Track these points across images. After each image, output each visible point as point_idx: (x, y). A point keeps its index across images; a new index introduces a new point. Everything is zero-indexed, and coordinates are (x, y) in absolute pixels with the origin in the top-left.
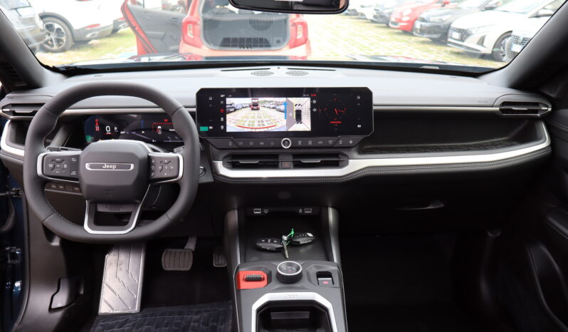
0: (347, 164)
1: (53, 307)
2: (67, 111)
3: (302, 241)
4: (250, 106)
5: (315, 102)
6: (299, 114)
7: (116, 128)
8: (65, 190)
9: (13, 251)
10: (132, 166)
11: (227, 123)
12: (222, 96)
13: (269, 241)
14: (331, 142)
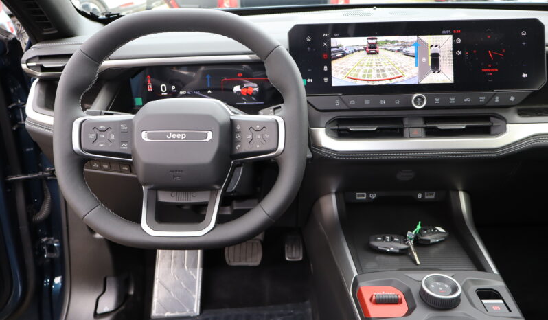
0: (504, 130)
1: (99, 311)
2: (106, 64)
3: (432, 238)
4: (365, 49)
5: (459, 41)
6: (435, 59)
7: (174, 87)
8: (111, 170)
9: (50, 242)
10: (210, 134)
11: (333, 73)
12: (325, 35)
13: (388, 238)
14: (483, 99)
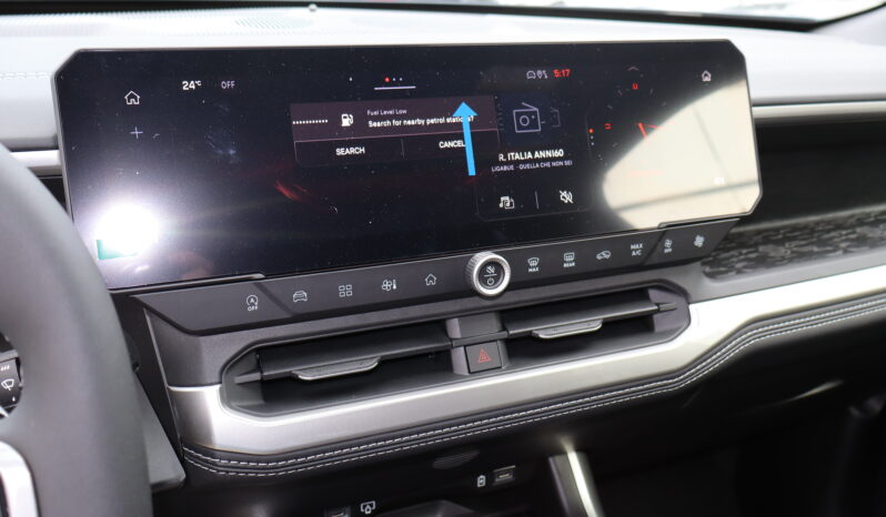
0: (684, 321)
12: (188, 86)
14: (637, 249)
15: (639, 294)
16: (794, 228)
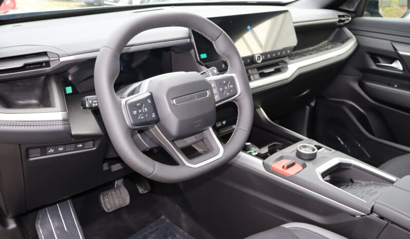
0: (287, 68)
8: (65, 152)
14: (279, 53)
15: (277, 64)
16: (296, 54)
